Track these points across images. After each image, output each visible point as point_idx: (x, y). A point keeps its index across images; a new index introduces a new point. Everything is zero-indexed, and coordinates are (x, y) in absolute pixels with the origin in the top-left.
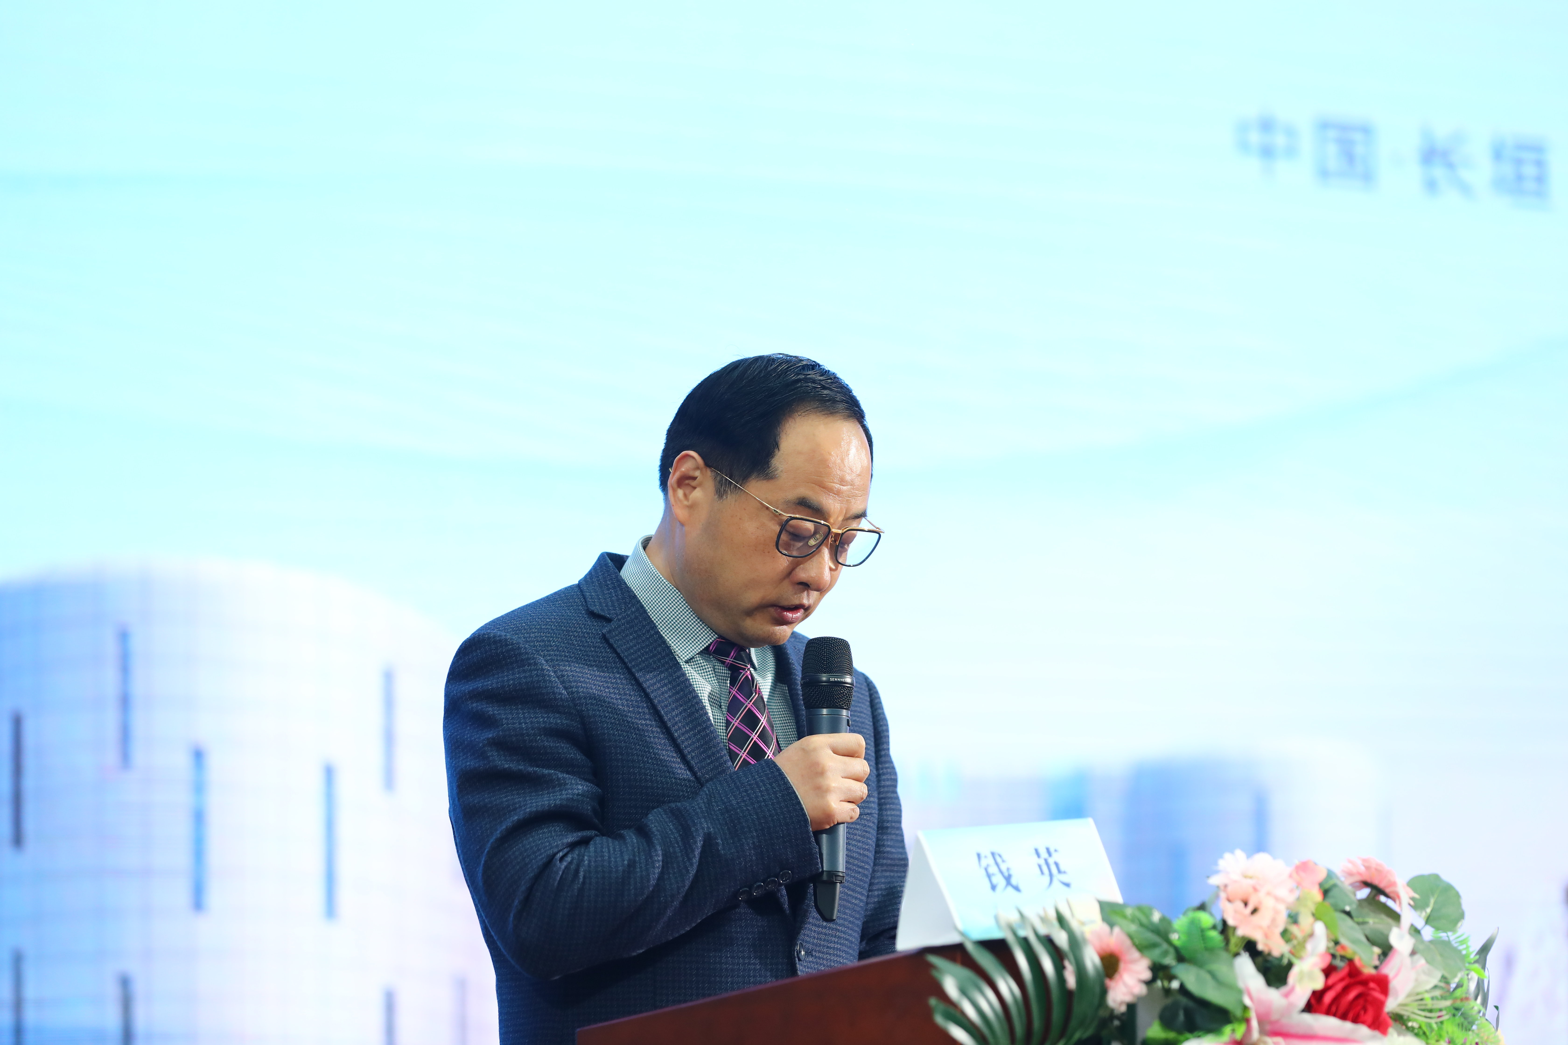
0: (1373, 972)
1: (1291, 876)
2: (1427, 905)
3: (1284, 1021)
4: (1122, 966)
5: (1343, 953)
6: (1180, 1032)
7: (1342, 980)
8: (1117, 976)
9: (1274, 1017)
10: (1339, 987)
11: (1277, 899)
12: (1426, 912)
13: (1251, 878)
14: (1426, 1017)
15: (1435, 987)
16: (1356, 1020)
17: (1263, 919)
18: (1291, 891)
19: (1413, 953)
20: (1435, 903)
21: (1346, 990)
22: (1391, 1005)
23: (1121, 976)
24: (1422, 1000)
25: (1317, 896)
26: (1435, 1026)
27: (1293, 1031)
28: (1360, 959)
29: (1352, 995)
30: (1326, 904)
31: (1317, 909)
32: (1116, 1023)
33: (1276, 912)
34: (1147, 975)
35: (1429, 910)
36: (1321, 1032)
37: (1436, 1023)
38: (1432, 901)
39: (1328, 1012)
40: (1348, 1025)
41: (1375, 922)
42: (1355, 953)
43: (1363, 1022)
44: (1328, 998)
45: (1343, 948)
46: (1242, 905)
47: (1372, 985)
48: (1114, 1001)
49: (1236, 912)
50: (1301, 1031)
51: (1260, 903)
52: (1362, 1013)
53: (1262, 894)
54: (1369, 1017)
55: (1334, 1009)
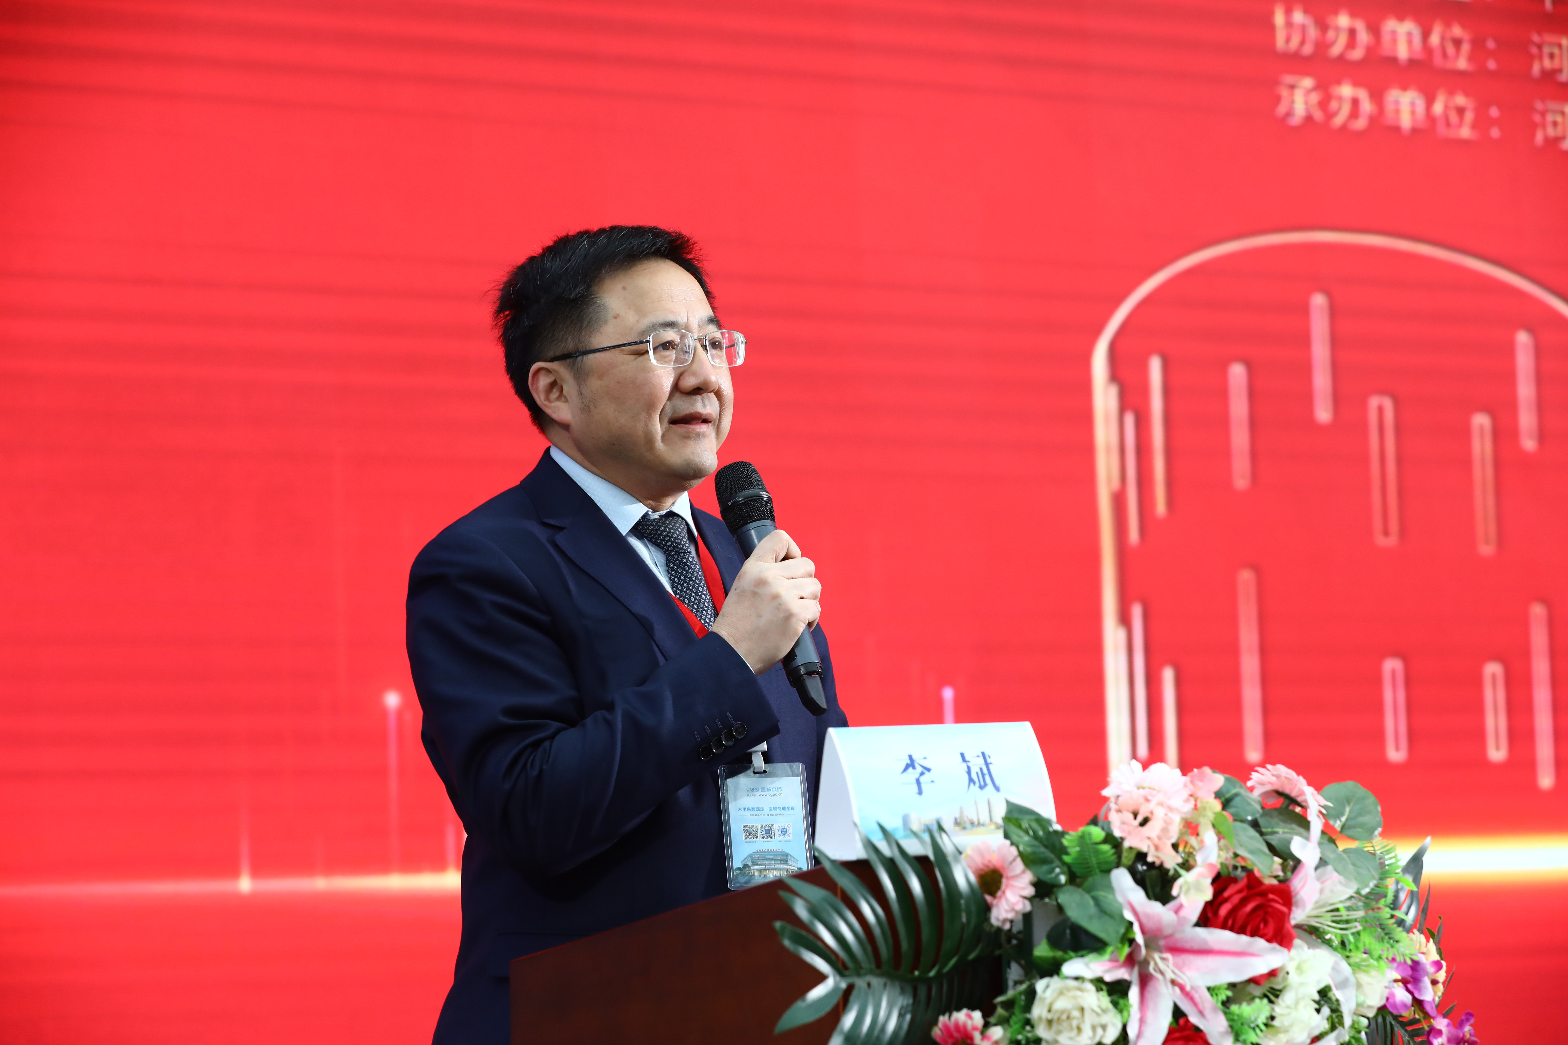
0: (1275, 882)
1: (1185, 786)
2: (1343, 815)
3: (1178, 936)
4: (1004, 881)
5: (1243, 864)
6: (1065, 951)
7: (1240, 891)
8: (999, 893)
9: (1168, 931)
10: (1236, 899)
11: (1170, 809)
12: (1341, 821)
13: (1144, 788)
14: (1341, 929)
15: (1351, 897)
16: (1253, 935)
17: (1152, 829)
18: (1187, 801)
19: (1322, 863)
20: (1350, 811)
21: (1243, 902)
22: (1298, 916)
23: (1004, 892)
24: (1337, 910)
25: (1217, 806)
26: (1351, 938)
27: (1188, 946)
28: (1259, 870)
29: (1249, 907)
30: (1224, 813)
31: (1215, 819)
32: (1014, 942)
33: (1168, 823)
34: (1030, 891)
35: (1344, 819)
36: (1216, 946)
37: (1353, 934)
38: (1348, 810)
39: (1224, 927)
40: (1244, 938)
41: (1281, 831)
42: (1254, 864)
43: (1262, 936)
44: (1224, 910)
45: (1243, 859)
46: (1131, 816)
47: (1271, 896)
48: (998, 919)
49: (1123, 823)
50: (1196, 946)
51: (1152, 813)
52: (1262, 926)
53: (1152, 806)
54: (1270, 930)
55: (1230, 922)
